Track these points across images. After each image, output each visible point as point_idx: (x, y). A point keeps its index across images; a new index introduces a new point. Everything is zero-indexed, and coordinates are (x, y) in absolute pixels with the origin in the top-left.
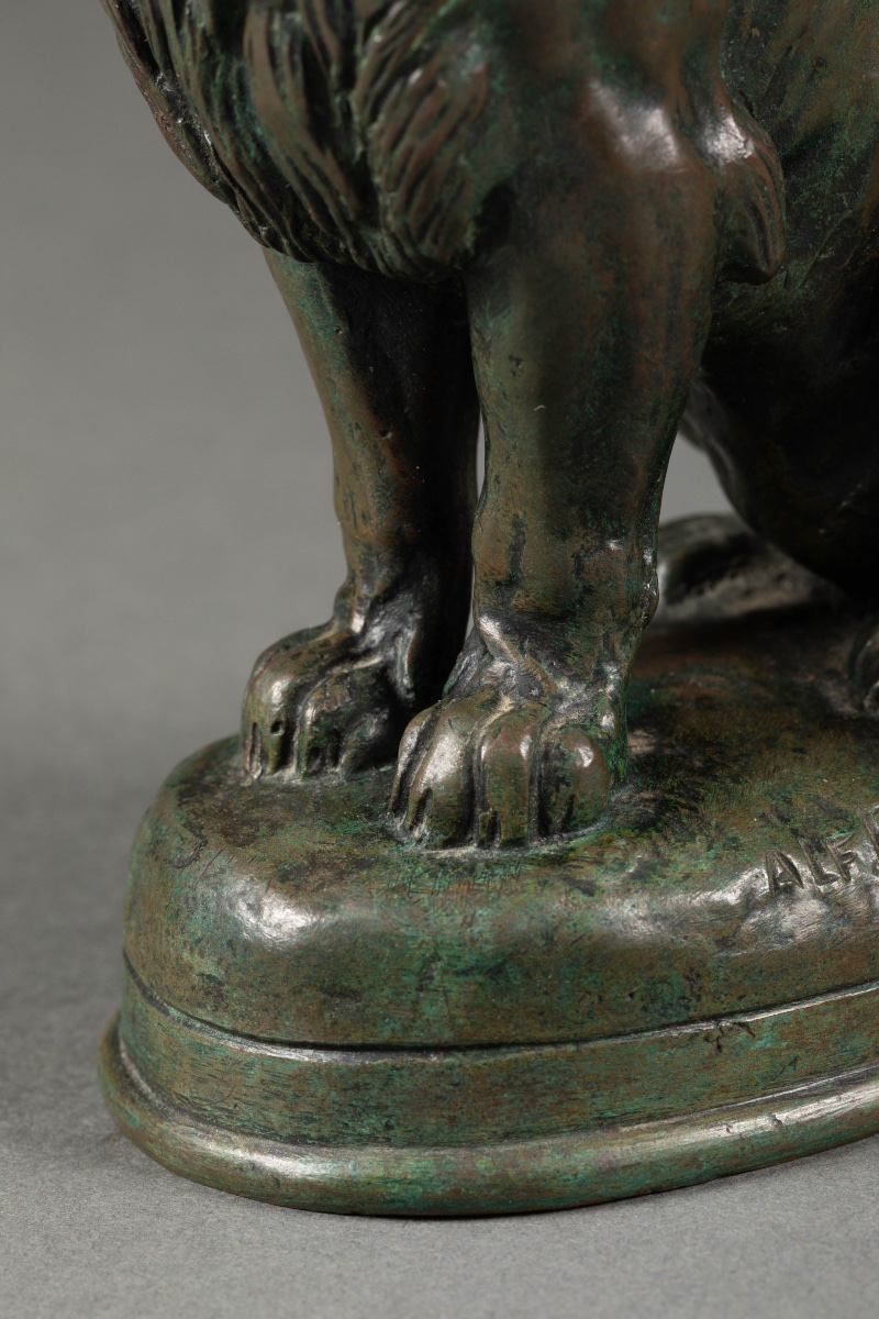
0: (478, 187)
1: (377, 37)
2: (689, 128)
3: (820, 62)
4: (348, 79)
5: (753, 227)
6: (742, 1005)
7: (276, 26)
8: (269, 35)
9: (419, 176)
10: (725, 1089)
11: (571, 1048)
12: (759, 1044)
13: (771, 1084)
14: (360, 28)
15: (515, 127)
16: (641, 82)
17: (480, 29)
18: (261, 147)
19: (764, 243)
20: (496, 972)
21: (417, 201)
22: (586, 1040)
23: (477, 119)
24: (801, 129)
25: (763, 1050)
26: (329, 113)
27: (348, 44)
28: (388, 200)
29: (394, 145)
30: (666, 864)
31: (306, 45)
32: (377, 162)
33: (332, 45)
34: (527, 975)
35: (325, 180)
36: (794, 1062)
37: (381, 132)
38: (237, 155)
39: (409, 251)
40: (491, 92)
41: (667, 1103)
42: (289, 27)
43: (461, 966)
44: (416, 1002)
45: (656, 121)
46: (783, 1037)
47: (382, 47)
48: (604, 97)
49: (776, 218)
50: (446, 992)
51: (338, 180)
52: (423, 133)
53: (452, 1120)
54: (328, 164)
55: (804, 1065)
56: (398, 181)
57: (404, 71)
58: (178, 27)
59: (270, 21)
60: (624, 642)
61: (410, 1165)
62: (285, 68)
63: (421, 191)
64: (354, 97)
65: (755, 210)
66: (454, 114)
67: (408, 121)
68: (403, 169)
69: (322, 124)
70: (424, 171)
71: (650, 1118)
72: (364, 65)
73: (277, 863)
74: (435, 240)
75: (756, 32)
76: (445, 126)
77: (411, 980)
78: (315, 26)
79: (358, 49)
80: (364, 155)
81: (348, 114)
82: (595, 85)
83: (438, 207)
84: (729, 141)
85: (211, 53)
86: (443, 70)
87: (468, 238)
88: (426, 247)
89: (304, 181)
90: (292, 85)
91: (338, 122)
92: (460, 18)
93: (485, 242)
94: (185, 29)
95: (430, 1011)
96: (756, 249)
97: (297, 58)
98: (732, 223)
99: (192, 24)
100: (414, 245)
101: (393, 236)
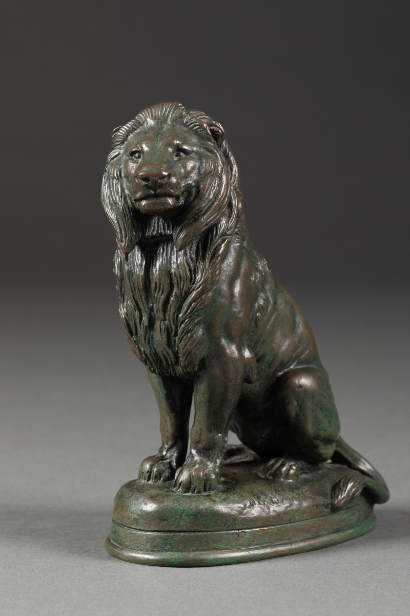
0: (200, 357)
1: (183, 326)
2: (240, 350)
3: (264, 341)
4: (176, 334)
5: (251, 371)
6: (244, 527)
7: (162, 324)
8: (160, 325)
9: (188, 354)
10: (239, 545)
11: (210, 533)
12: (247, 536)
13: (248, 545)
14: (179, 324)
15: (207, 346)
16: (231, 339)
17: (202, 326)
18: (155, 350)
19: (252, 375)
20: (196, 516)
21: (188, 359)
22: (213, 532)
23: (200, 343)
24: (260, 354)
25: (247, 538)
26: (171, 342)
27: (177, 327)
28: (182, 359)
29: (184, 348)
30: (229, 498)
31: (168, 327)
32: (180, 351)
33: (174, 328)
34: (202, 517)
35: (169, 355)
36: (253, 541)
37: (182, 345)
38: (150, 351)
39: (185, 370)
40: (203, 339)
41: (228, 547)
42: (164, 324)
43: (189, 514)
44: (179, 521)
45: (234, 348)
46: (251, 536)
47: (184, 328)
48: (224, 342)
49: (255, 371)
50: (185, 520)
51: (172, 355)
52: (190, 345)
53: (185, 546)
54: (170, 352)
55: (255, 542)
56: (184, 355)
57: (187, 333)
58: (140, 325)
59: (161, 323)
60: (221, 456)
61: (176, 556)
62: (163, 332)
63: (188, 357)
64: (177, 338)
65: (251, 368)
66: (196, 342)
67: (187, 343)
68: (186, 352)
69: (170, 344)
70: (190, 353)
71: (224, 549)
72: (179, 331)
73: (150, 495)
74: (190, 368)
75: (252, 334)
76: (195, 344)
77: (178, 517)
78: (170, 324)
79: (178, 328)
80: (177, 350)
81: (175, 342)
82: (223, 339)
83: (192, 361)
84: (247, 354)
85: (147, 330)
86: (195, 333)
87: (196, 369)
88: (188, 369)
89: (164, 356)
90: (164, 336)
91: (173, 343)
92: (198, 323)
93: (199, 370)
94: (142, 325)
95: (182, 523)
96: (251, 376)
97: (166, 330)
98: (247, 370)
99: (143, 324)
100: (186, 369)
101: (182, 367)
